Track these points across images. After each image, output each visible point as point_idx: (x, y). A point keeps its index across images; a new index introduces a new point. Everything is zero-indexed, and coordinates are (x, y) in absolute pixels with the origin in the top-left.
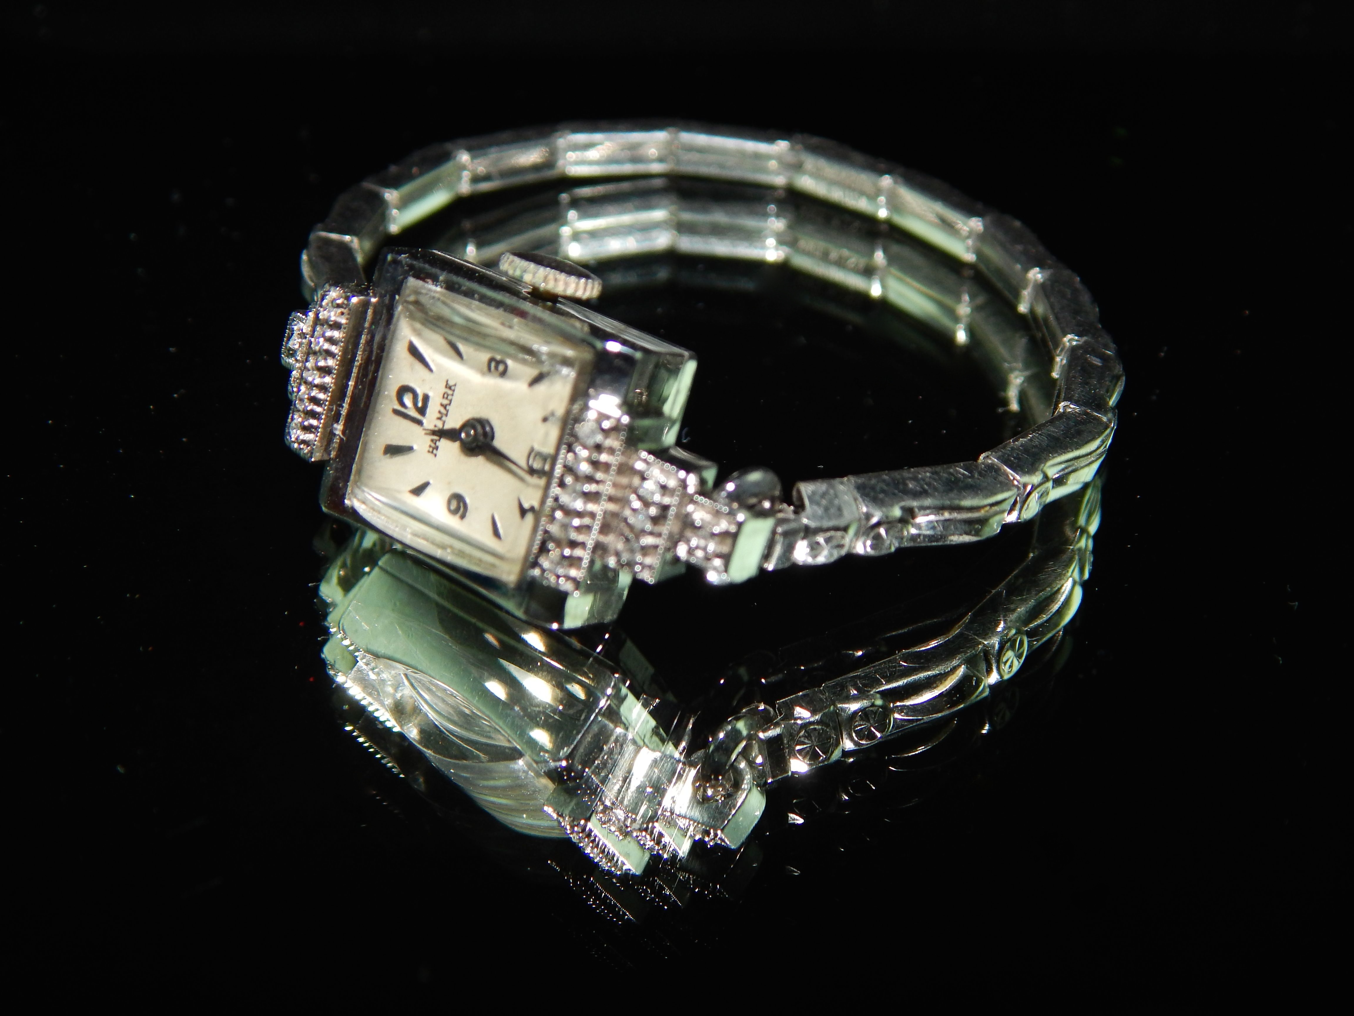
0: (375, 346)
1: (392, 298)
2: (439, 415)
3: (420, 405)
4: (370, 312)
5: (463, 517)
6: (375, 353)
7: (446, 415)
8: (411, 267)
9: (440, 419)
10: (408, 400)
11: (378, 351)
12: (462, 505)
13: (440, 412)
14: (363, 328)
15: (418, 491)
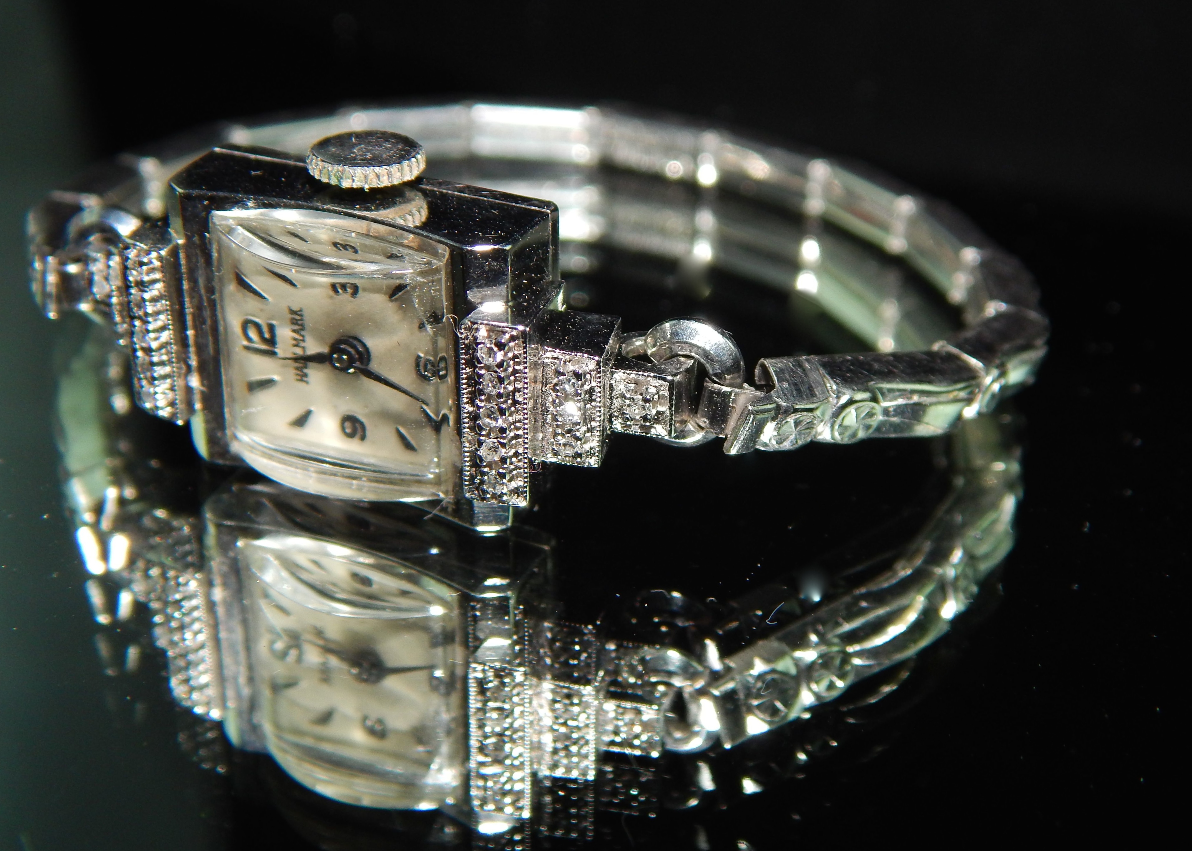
0: (203, 291)
1: (202, 237)
2: (294, 342)
3: (267, 335)
4: (182, 255)
5: (363, 438)
6: (205, 298)
7: (303, 341)
8: (211, 199)
9: (296, 346)
10: (253, 334)
11: (208, 295)
12: (357, 425)
13: (295, 339)
14: (181, 274)
15: (301, 421)
